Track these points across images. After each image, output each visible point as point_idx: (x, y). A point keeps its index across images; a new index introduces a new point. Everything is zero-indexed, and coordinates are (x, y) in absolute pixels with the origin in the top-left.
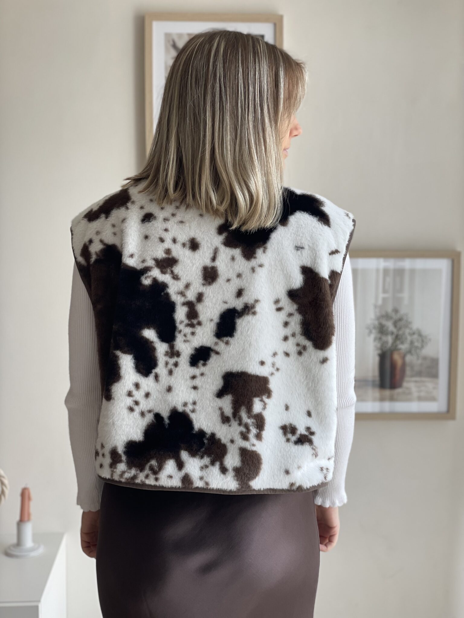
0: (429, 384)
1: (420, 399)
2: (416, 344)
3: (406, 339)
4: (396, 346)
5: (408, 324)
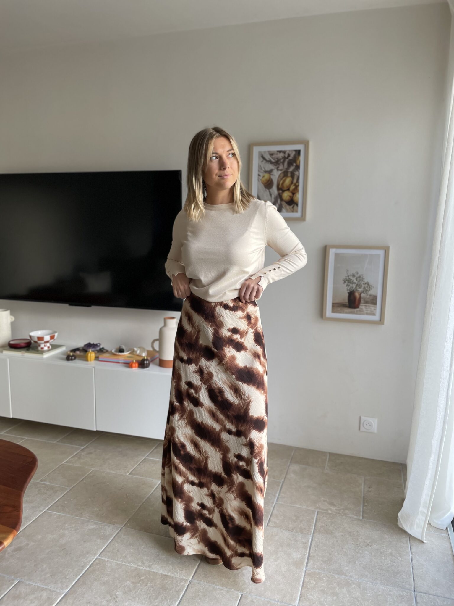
0: (372, 307)
1: (367, 314)
2: (366, 289)
3: (362, 286)
4: (357, 289)
5: (363, 279)
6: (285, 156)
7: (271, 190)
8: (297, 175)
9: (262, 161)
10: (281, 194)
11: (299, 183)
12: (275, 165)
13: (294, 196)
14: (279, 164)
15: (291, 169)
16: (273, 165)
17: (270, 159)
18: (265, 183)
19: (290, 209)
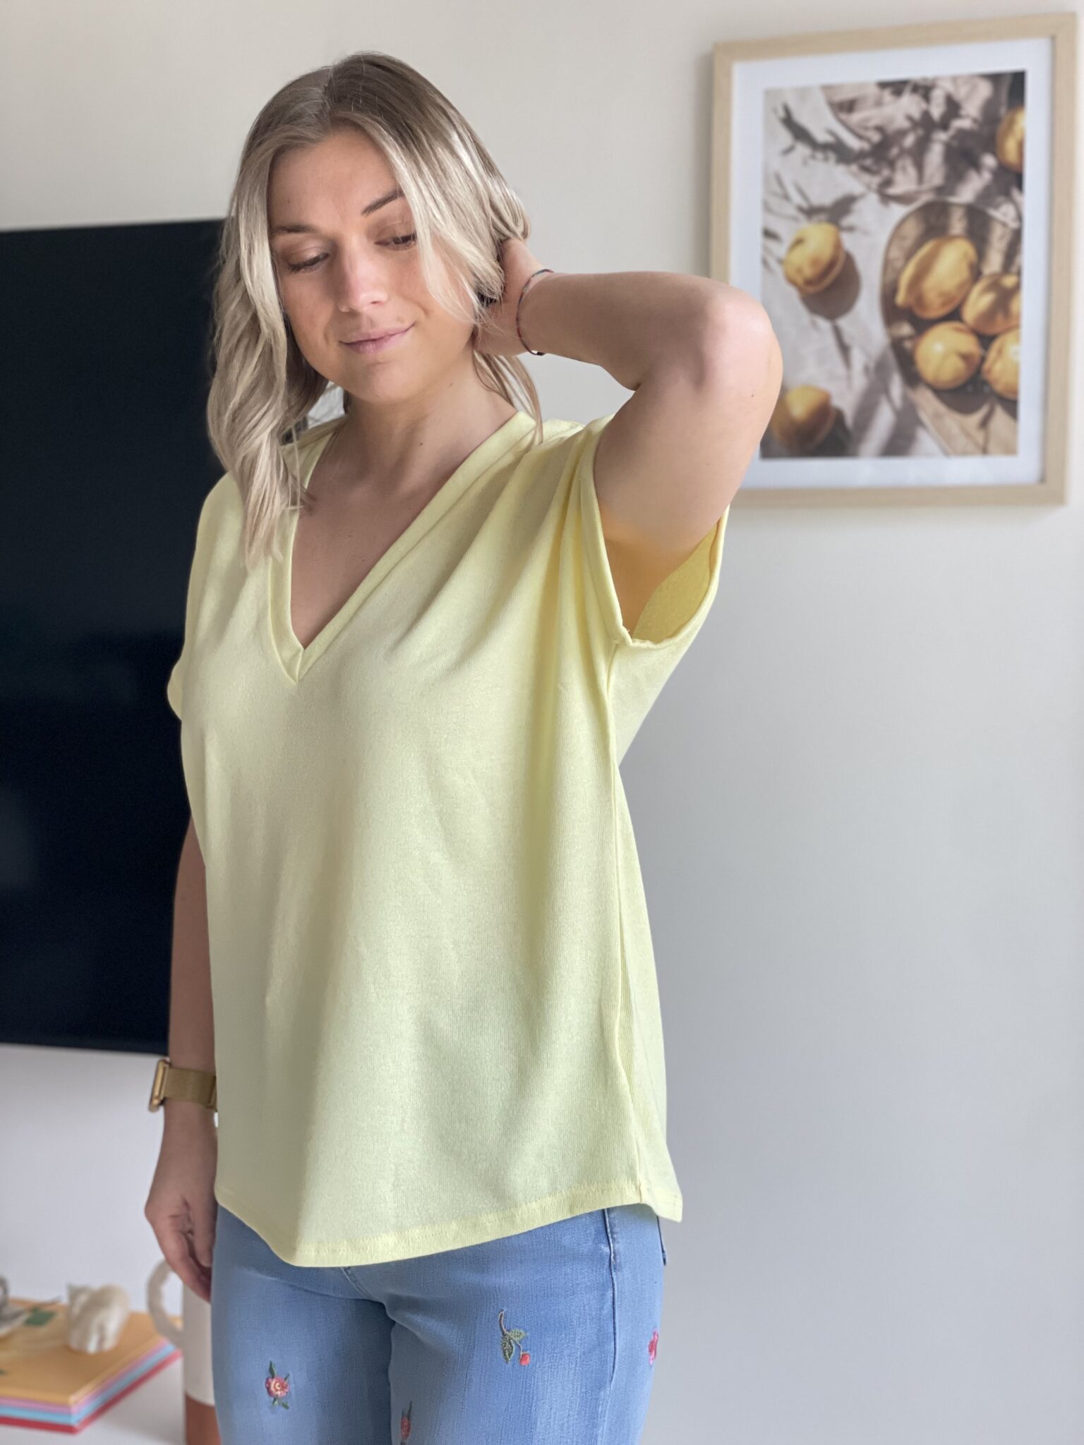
6: (926, 115)
7: (843, 322)
8: (1004, 225)
9: (789, 150)
10: (908, 345)
11: (1019, 274)
12: (866, 169)
13: (992, 354)
14: (892, 164)
15: (968, 192)
16: (854, 168)
17: (832, 133)
18: (809, 282)
19: (968, 435)
